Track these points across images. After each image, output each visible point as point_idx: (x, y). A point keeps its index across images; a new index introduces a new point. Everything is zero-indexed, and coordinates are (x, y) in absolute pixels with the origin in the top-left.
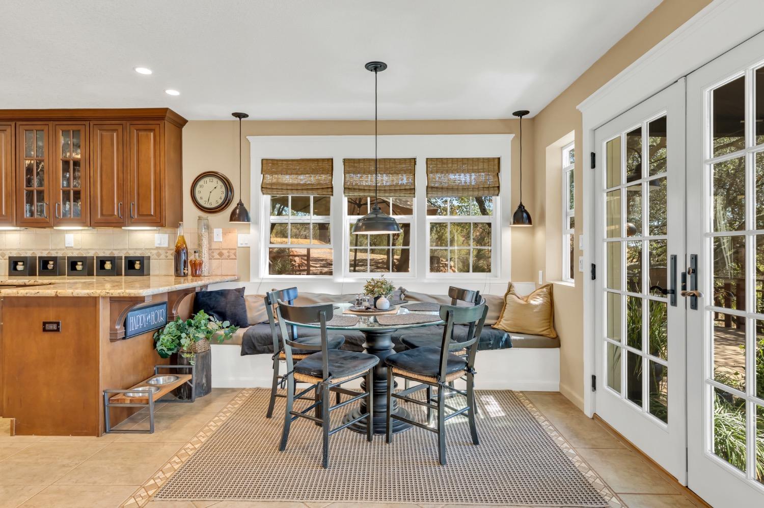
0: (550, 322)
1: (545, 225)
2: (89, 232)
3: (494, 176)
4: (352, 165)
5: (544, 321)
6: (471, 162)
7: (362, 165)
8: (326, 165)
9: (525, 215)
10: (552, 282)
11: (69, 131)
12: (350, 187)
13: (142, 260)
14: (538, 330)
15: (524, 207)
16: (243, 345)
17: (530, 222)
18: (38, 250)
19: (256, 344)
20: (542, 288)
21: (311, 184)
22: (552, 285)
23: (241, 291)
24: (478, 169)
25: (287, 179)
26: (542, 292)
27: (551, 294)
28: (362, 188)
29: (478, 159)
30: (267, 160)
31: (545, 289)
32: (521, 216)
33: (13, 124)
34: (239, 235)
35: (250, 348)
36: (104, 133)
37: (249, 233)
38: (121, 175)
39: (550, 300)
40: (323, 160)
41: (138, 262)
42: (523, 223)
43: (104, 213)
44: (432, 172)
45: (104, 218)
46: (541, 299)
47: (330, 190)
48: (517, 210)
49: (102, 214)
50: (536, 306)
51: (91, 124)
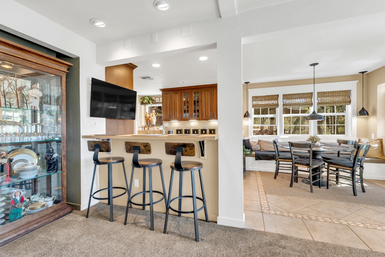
0: (381, 154)
1: (377, 115)
2: (197, 122)
3: (348, 97)
4: (286, 96)
5: (379, 153)
6: (337, 92)
7: (290, 96)
8: (276, 97)
9: (365, 112)
10: (382, 138)
11: (195, 92)
12: (286, 104)
13: (214, 130)
14: (377, 156)
15: (364, 109)
16: (255, 157)
17: (368, 115)
18: (183, 127)
19: (260, 157)
20: (377, 140)
21: (270, 104)
22: (382, 139)
23: (249, 140)
24: (340, 95)
25: (260, 103)
26: (377, 142)
27: (381, 143)
28: (290, 104)
29: (340, 91)
30: (254, 96)
31: (378, 141)
32: (363, 112)
33: (180, 91)
34: (245, 122)
35: (258, 158)
36: (206, 92)
37: (248, 121)
38: (211, 104)
39: (381, 145)
40: (275, 95)
41: (213, 131)
42: (365, 115)
43: (206, 116)
44: (319, 97)
45: (206, 117)
46: (377, 144)
47: (278, 106)
48: (361, 110)
49: (205, 116)
50: (375, 147)
51: (202, 89)
